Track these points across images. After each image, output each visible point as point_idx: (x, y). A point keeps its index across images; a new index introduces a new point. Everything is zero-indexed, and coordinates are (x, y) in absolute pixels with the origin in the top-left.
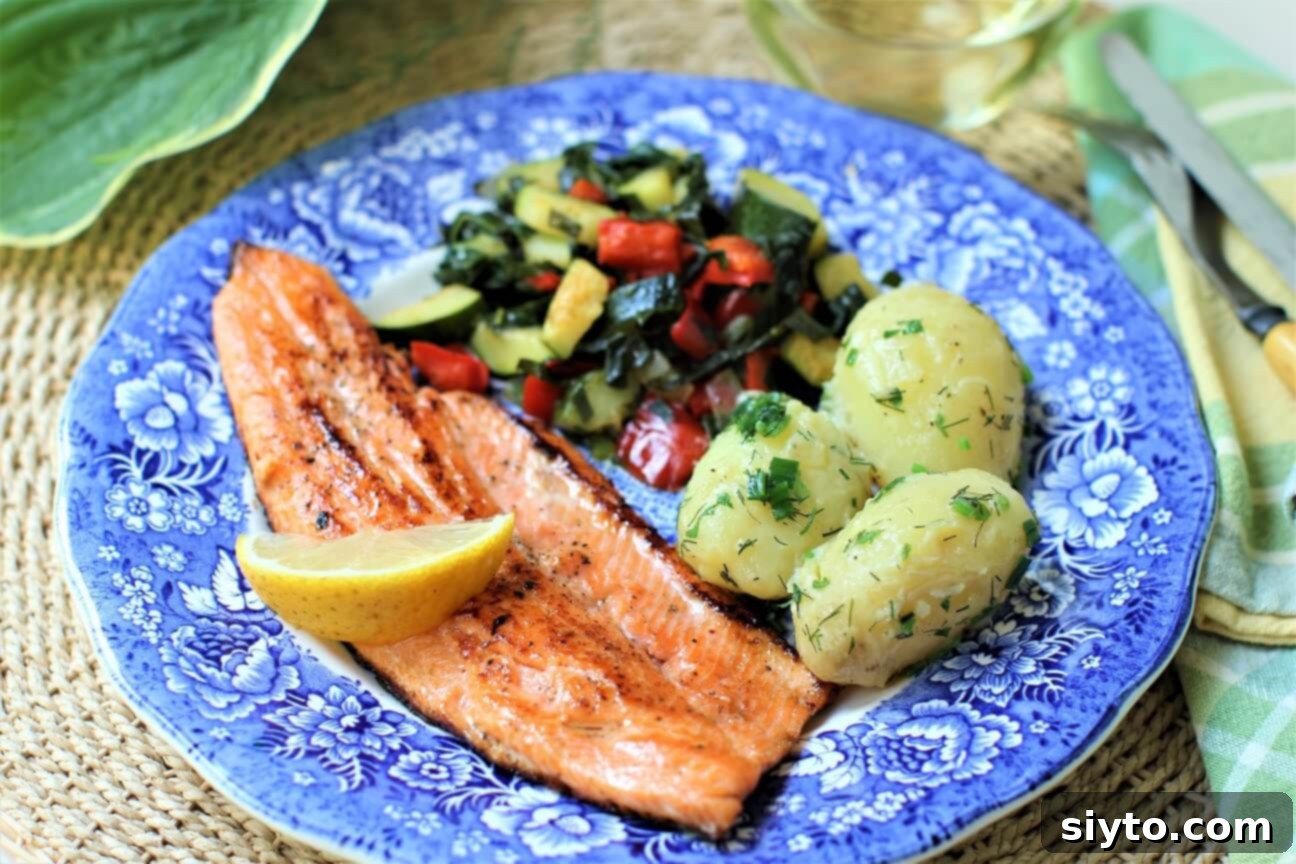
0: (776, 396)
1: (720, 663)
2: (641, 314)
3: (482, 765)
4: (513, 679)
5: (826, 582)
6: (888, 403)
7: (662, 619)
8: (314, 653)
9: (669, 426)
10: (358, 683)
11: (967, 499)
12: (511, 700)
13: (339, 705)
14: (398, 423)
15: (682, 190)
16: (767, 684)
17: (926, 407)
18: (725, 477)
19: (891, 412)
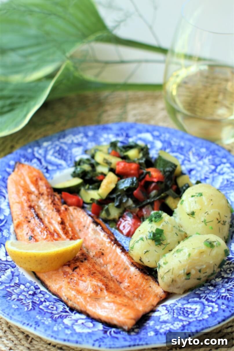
0: (160, 212)
1: (137, 284)
2: (125, 187)
3: (66, 307)
4: (77, 284)
5: (167, 263)
6: (190, 215)
7: (122, 271)
8: (24, 274)
9: (131, 220)
10: (35, 283)
11: (208, 242)
12: (75, 289)
13: (28, 288)
14: (55, 213)
15: (141, 155)
16: (149, 291)
17: (201, 217)
18: (143, 233)
19: (191, 218)
